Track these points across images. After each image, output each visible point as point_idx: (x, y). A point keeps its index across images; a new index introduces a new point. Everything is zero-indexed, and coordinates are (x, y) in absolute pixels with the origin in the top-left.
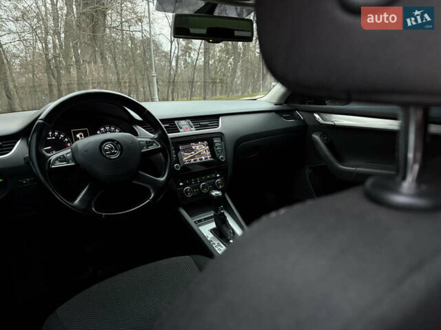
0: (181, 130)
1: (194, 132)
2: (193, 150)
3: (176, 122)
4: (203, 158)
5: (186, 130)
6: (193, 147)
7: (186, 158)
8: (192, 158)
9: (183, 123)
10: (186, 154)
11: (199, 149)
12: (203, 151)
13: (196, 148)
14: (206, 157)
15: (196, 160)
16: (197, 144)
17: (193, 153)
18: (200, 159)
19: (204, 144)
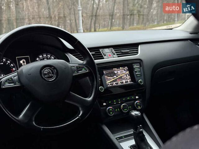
0: (104, 57)
1: (116, 58)
2: (115, 74)
3: (101, 50)
4: (124, 81)
5: (110, 57)
6: (116, 72)
7: (109, 81)
8: (114, 81)
9: (106, 50)
10: (109, 78)
11: (121, 74)
12: (124, 75)
13: (118, 72)
14: (127, 80)
15: (118, 83)
16: (119, 69)
17: (115, 77)
18: (121, 83)
19: (124, 69)
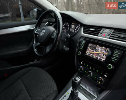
0: (99, 35)
2: (95, 49)
3: (103, 29)
4: (99, 58)
5: (103, 36)
8: (92, 53)
11: (100, 51)
12: (102, 54)
13: (98, 49)
14: (102, 58)
15: (94, 56)
16: (101, 48)
17: (94, 51)
18: (96, 57)
19: (105, 50)
